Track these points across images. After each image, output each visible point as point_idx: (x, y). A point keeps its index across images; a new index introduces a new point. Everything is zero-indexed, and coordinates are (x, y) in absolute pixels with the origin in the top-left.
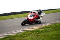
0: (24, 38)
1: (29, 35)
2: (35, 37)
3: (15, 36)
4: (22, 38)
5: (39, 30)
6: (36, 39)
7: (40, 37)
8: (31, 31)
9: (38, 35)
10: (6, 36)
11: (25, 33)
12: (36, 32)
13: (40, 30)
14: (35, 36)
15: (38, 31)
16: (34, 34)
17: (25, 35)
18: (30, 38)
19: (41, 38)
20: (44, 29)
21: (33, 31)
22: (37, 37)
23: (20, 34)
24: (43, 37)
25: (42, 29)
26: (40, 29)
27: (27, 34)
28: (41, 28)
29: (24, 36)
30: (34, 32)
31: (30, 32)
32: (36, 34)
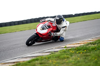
0: (64, 61)
1: (71, 56)
2: (82, 59)
3: (48, 58)
4: (61, 61)
5: (87, 47)
6: (84, 61)
7: (90, 59)
8: (75, 49)
9: (87, 56)
10: (34, 58)
11: (65, 52)
12: (84, 50)
13: (89, 47)
14: (81, 56)
15: (86, 49)
16: (80, 53)
17: (65, 56)
18: (74, 60)
19: (92, 60)
20: (96, 45)
21: (78, 49)
22: (86, 58)
23: (56, 53)
24: (95, 58)
25: (93, 45)
26: (90, 45)
27: (68, 54)
28: (91, 43)
29: (62, 56)
30: (80, 50)
31: (73, 50)
32: (83, 53)
